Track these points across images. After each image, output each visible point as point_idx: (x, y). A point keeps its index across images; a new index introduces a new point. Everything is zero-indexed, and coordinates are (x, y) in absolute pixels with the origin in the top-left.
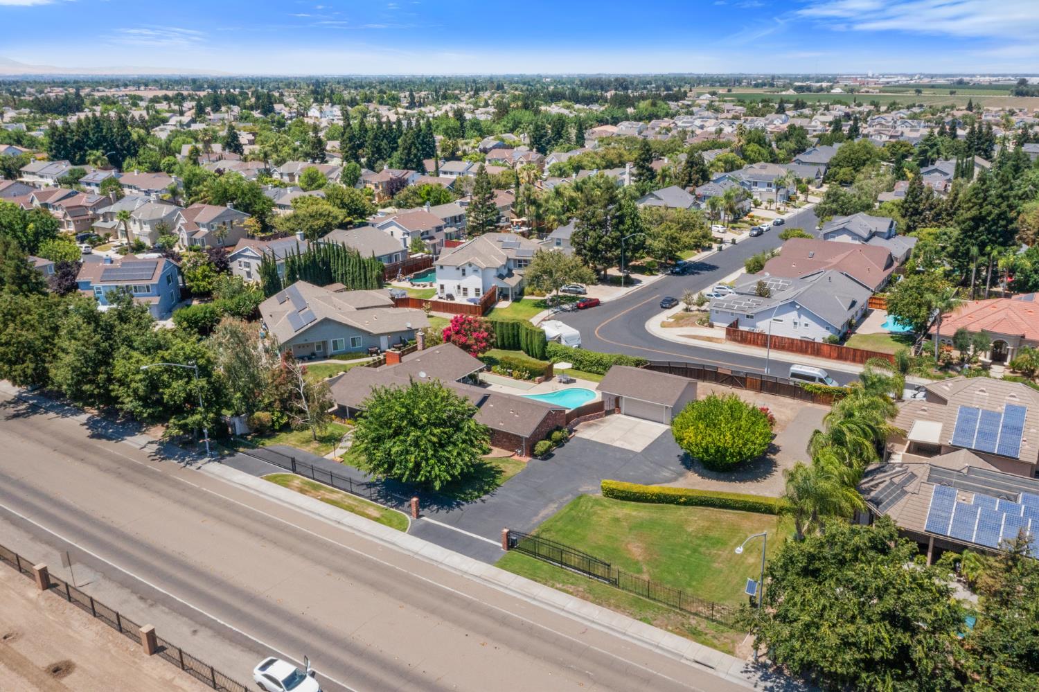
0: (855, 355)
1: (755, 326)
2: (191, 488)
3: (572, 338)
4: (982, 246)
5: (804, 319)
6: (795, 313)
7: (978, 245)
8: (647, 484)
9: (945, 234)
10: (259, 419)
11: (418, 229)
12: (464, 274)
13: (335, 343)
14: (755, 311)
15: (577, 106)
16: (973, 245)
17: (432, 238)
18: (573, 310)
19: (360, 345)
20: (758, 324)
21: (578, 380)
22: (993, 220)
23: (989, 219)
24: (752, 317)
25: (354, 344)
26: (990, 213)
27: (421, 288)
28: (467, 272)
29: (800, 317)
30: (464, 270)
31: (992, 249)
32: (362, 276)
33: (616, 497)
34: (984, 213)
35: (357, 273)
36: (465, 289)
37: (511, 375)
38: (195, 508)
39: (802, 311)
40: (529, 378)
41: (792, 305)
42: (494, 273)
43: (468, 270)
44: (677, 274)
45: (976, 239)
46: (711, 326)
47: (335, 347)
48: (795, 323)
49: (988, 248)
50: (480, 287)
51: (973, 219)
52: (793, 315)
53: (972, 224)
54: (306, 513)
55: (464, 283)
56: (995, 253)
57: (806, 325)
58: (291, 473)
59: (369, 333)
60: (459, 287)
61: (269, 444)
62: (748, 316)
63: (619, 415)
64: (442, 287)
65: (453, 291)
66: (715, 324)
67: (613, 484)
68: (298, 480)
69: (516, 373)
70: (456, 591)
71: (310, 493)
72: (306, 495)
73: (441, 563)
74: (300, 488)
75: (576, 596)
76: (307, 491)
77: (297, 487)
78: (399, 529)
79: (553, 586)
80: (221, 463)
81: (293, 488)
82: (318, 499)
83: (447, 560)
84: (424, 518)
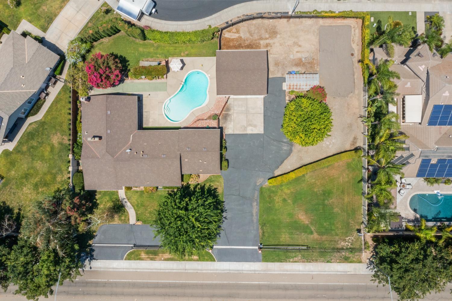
54: (167, 271)
68: (142, 253)
69: (149, 77)
70: (260, 283)
71: (156, 258)
72: (156, 260)
73: (242, 270)
74: (149, 258)
75: (300, 262)
76: (153, 258)
77: (147, 258)
78: (212, 261)
79: (289, 261)
80: (97, 260)
81: (145, 259)
82: (163, 260)
83: (244, 268)
84: (214, 247)
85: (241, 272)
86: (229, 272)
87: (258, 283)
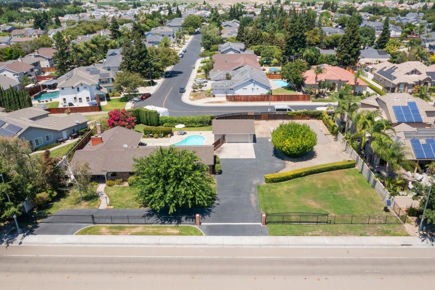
0: (285, 98)
1: (234, 93)
2: (31, 259)
3: (165, 112)
4: (296, 49)
5: (257, 86)
6: (252, 84)
7: (295, 49)
8: (277, 172)
9: (261, 47)
10: (40, 198)
11: (21, 71)
12: (78, 90)
13: (37, 141)
14: (234, 86)
15: (32, 9)
16: (293, 49)
17: (30, 76)
18: (141, 100)
19: (52, 139)
20: (236, 92)
21: (187, 132)
22: (299, 38)
23: (298, 37)
24: (233, 89)
25: (48, 139)
26: (298, 35)
27: (45, 103)
28: (80, 89)
29: (254, 86)
30: (78, 88)
31: (300, 49)
32: (17, 100)
33: (275, 182)
34: (296, 35)
35: (13, 99)
36: (80, 99)
37: (152, 137)
38: (50, 271)
39: (256, 83)
40: (164, 136)
41: (251, 81)
42: (95, 87)
43: (81, 87)
44: (169, 77)
45: (294, 46)
46: (214, 96)
47: (37, 144)
48: (253, 89)
49: (299, 49)
50: (89, 96)
51: (292, 38)
52: (252, 85)
53: (292, 40)
54: (131, 246)
55: (79, 95)
56: (301, 51)
57: (257, 89)
58: (93, 225)
59: (56, 131)
60: (75, 98)
61: (52, 211)
62: (231, 89)
63: (225, 144)
64: (64, 99)
65: (72, 101)
66: (216, 95)
67: (270, 176)
68: (103, 228)
69: (156, 135)
70: (269, 257)
71: (120, 232)
72: (119, 235)
73: (242, 245)
74: (110, 232)
75: (323, 235)
76: (117, 232)
77: (108, 232)
78: (198, 235)
79: (308, 235)
80: (35, 235)
81: (105, 233)
82: (130, 235)
83: (244, 242)
84: (202, 224)
85: (241, 247)
86: (222, 246)
87: (268, 257)
